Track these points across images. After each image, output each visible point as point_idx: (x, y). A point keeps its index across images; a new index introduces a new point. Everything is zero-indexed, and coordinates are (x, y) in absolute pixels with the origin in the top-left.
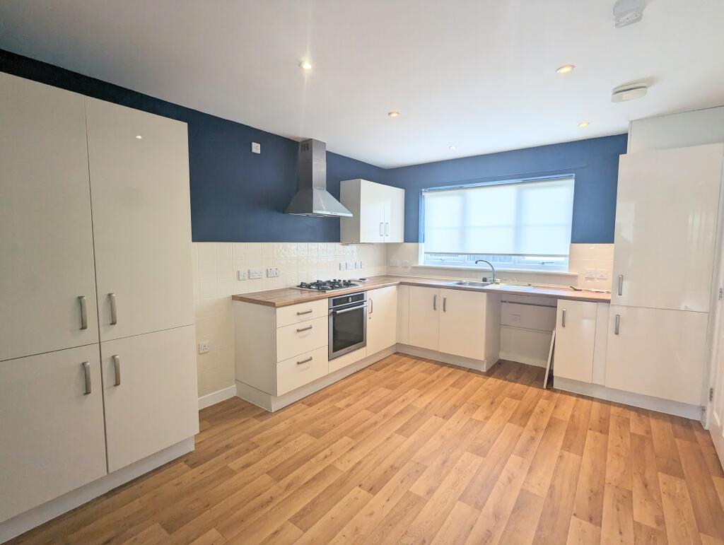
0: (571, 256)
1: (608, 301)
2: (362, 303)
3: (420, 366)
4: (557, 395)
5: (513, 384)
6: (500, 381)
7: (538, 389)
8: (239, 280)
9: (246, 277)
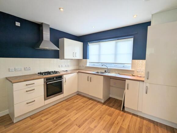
0: (132, 64)
1: (143, 81)
2: (61, 79)
3: (83, 99)
4: (125, 114)
5: (111, 108)
6: (107, 107)
7: (119, 111)
8: (9, 71)
9: (14, 70)
